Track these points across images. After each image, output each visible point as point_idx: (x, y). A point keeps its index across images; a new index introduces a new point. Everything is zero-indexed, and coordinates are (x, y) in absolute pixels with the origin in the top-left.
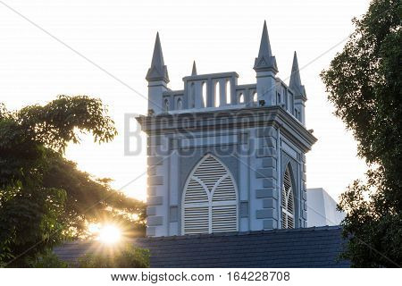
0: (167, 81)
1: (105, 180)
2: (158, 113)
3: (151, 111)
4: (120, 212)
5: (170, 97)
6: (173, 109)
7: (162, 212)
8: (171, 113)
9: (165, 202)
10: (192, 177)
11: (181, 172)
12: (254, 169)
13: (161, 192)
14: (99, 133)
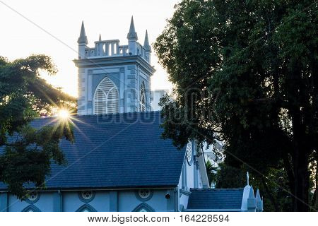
0: (87, 43)
1: (60, 88)
2: (82, 58)
3: (80, 57)
4: (67, 103)
5: (88, 51)
6: (90, 56)
7: (84, 104)
8: (88, 58)
9: (86, 99)
10: (98, 88)
11: (93, 85)
12: (127, 84)
13: (84, 94)
14: (50, 71)
